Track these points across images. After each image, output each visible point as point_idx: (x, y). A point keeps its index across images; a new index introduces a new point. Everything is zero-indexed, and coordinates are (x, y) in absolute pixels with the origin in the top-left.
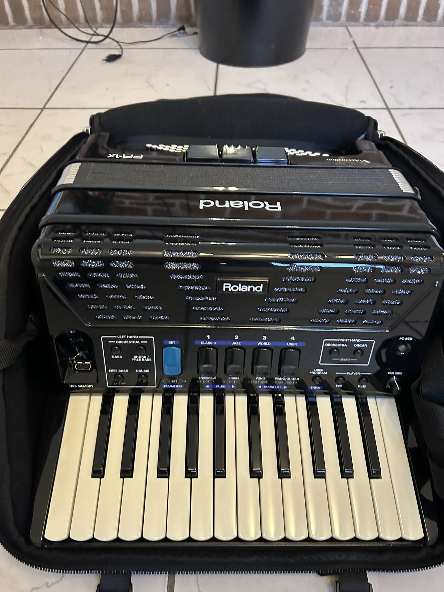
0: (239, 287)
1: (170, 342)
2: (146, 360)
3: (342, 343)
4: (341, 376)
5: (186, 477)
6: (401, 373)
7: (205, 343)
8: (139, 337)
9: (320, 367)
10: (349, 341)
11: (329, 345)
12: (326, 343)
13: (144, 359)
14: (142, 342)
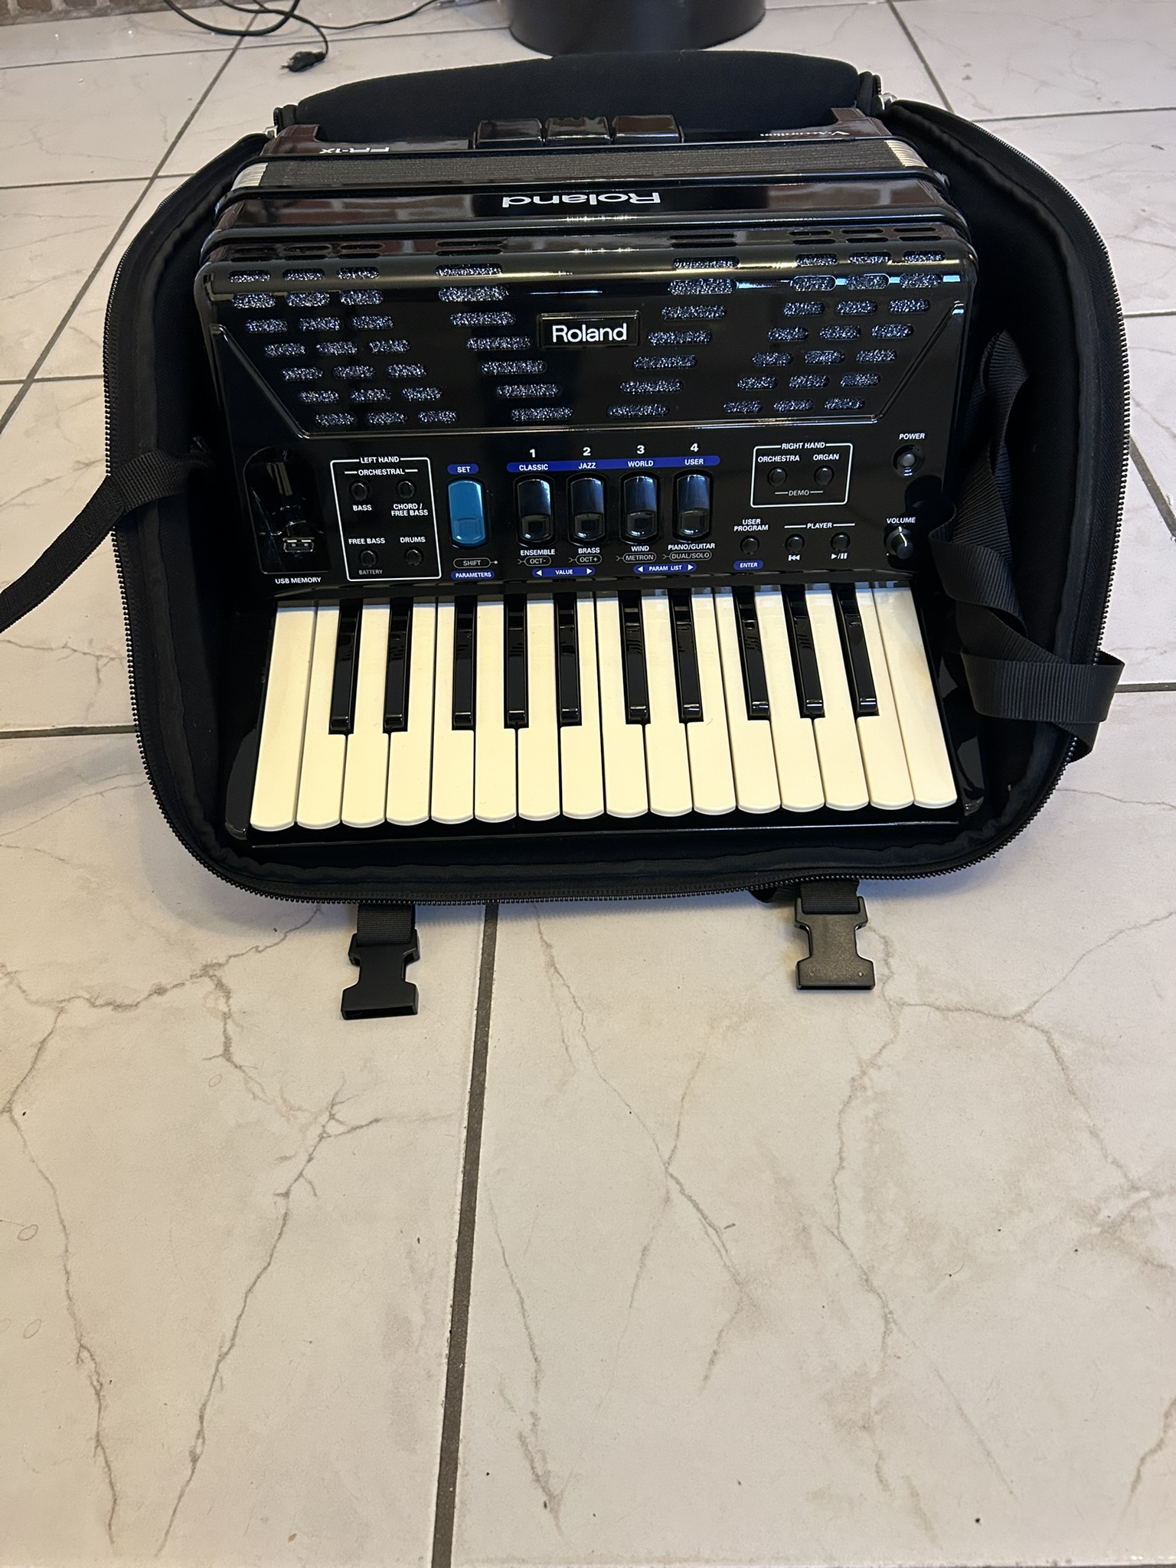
0: (581, 331)
1: (461, 470)
2: (417, 513)
3: (788, 452)
4: (796, 533)
5: (506, 726)
6: (912, 520)
7: (527, 468)
8: (402, 459)
9: (754, 514)
10: (803, 446)
11: (765, 459)
12: (760, 457)
13: (414, 510)
14: (407, 471)
